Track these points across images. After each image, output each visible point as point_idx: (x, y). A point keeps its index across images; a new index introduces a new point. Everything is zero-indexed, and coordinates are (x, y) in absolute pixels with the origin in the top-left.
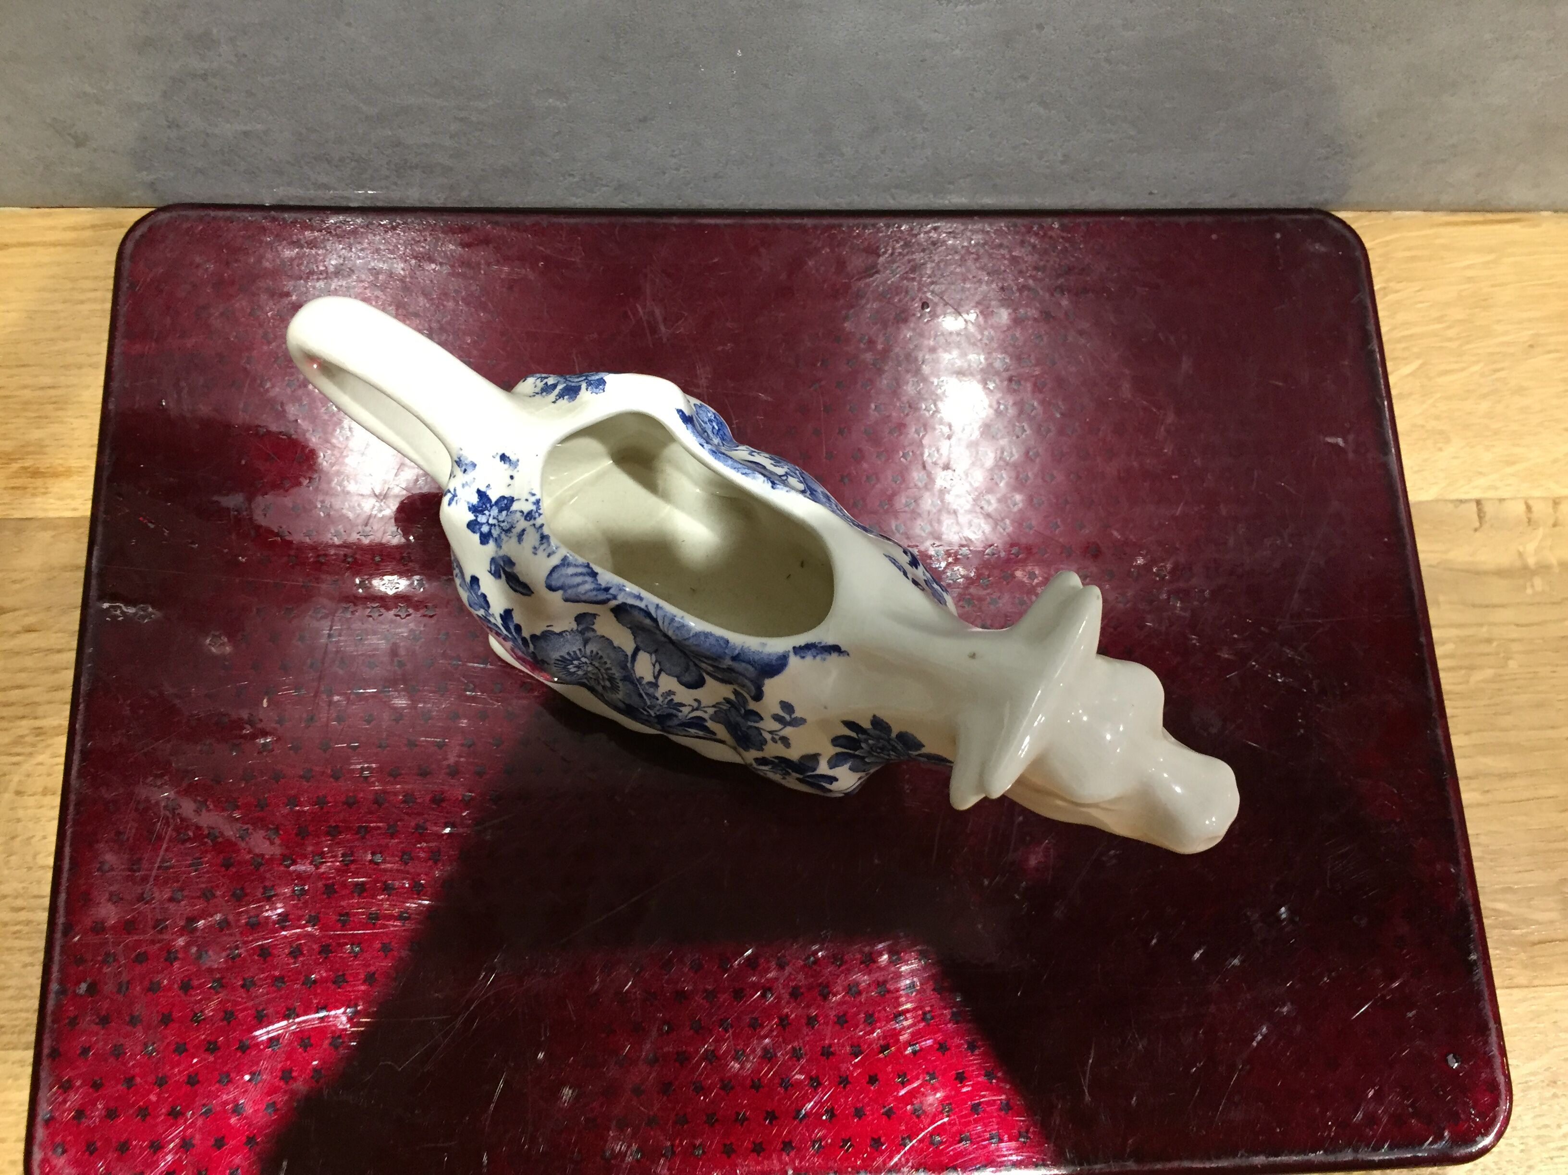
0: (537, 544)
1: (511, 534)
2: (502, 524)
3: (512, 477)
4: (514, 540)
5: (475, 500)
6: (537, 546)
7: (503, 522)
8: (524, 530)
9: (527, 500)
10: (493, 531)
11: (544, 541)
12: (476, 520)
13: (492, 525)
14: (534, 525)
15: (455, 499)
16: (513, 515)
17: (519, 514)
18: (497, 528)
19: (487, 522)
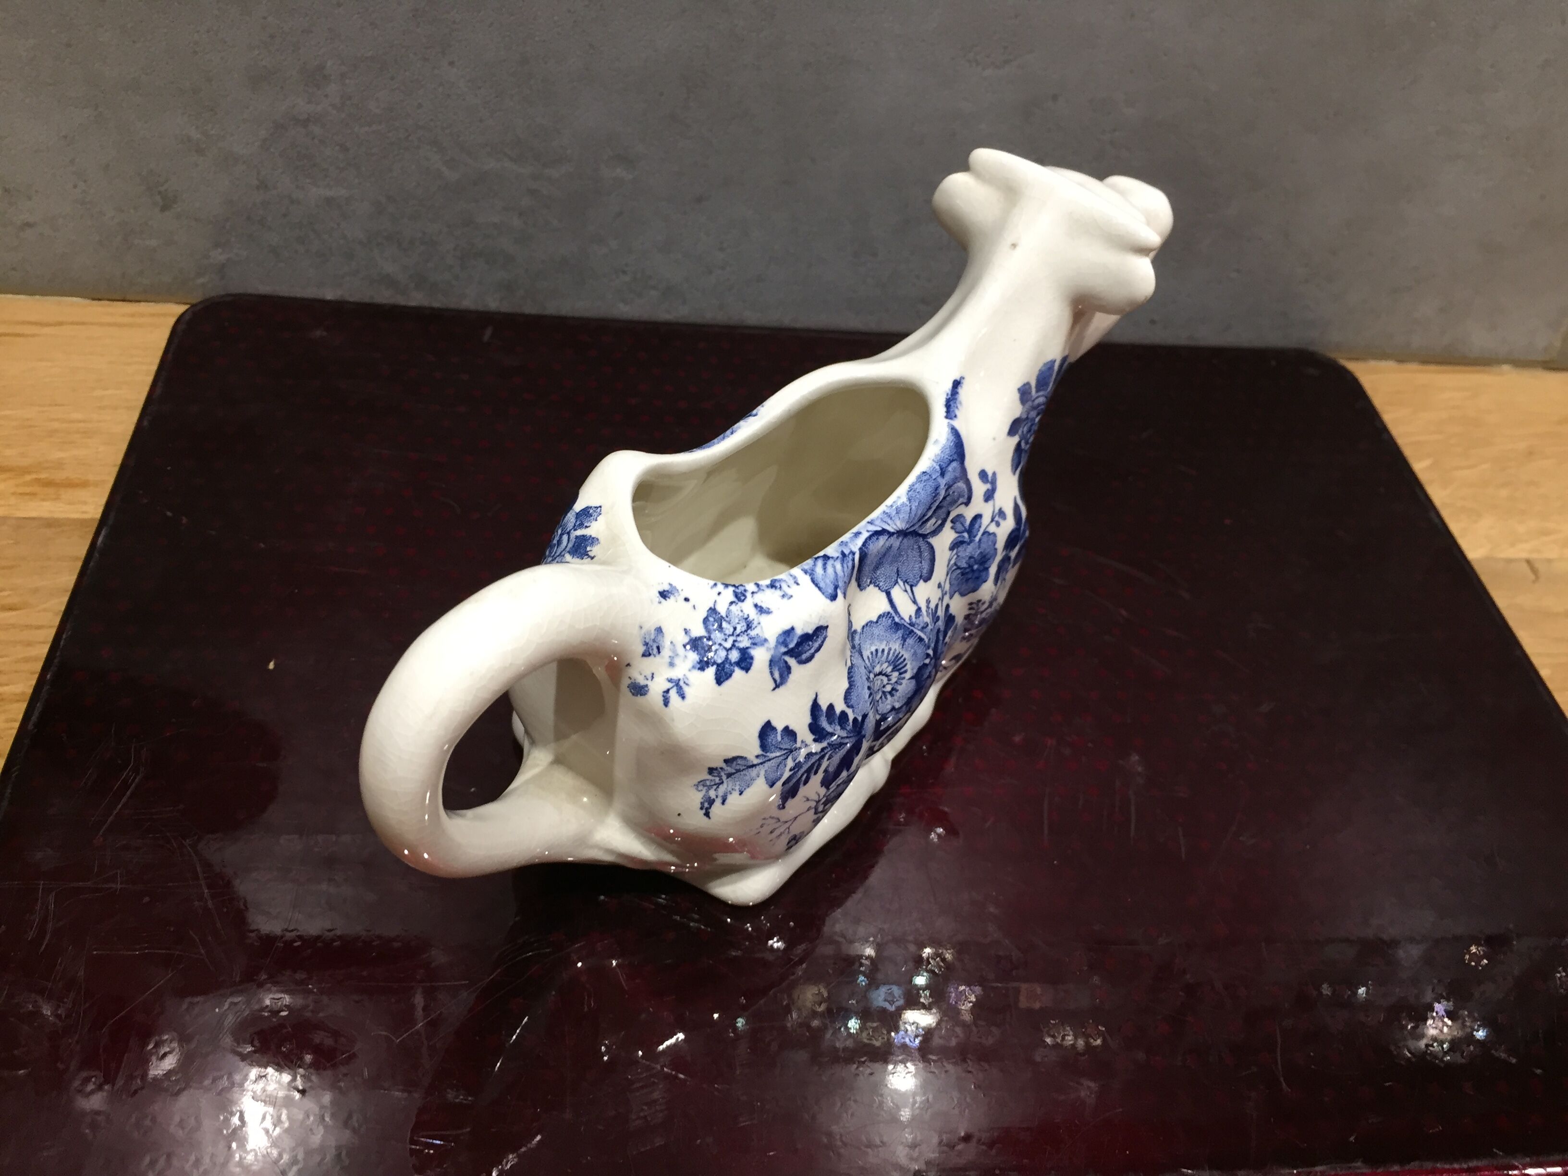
0: (778, 593)
1: (755, 623)
2: (738, 631)
3: (687, 600)
4: (764, 618)
5: (693, 657)
6: (781, 593)
7: (735, 629)
8: (756, 606)
9: (719, 594)
10: (742, 645)
11: (777, 584)
12: (718, 665)
13: (733, 645)
14: (753, 593)
15: (681, 683)
16: (732, 616)
17: (733, 607)
18: (739, 639)
19: (728, 650)
